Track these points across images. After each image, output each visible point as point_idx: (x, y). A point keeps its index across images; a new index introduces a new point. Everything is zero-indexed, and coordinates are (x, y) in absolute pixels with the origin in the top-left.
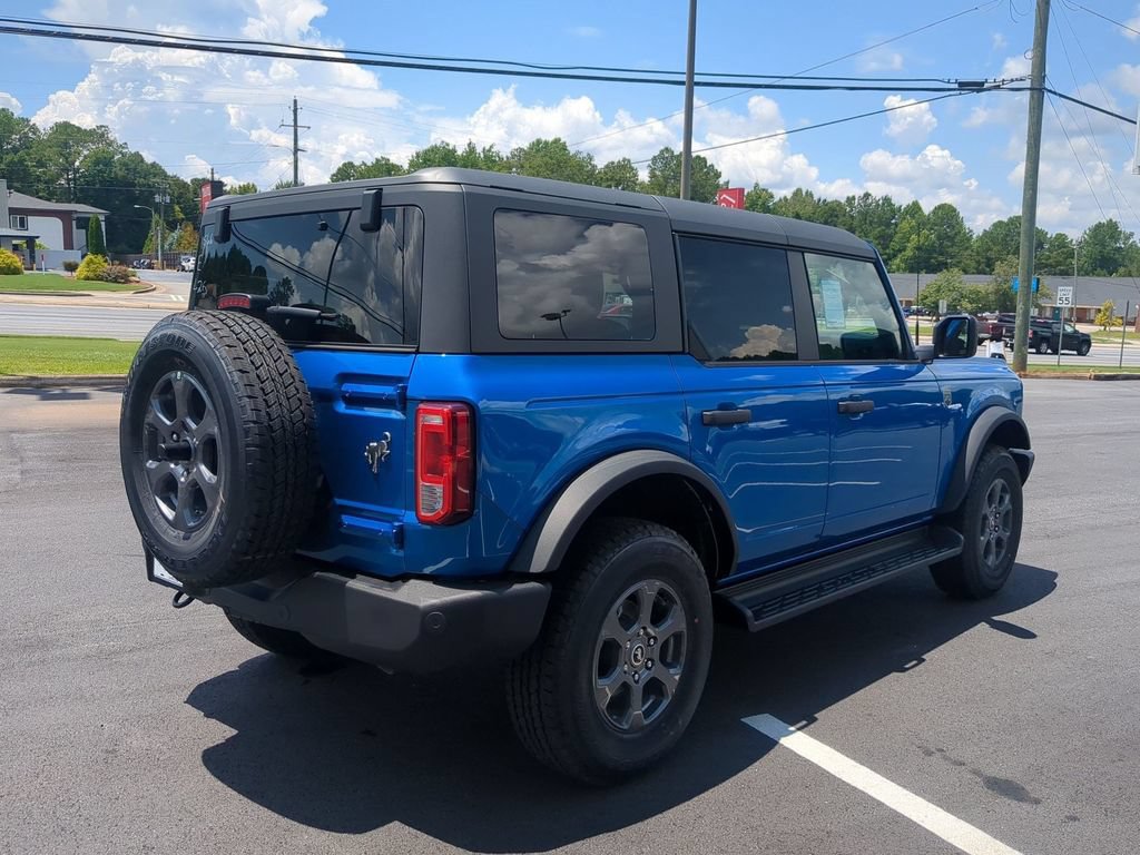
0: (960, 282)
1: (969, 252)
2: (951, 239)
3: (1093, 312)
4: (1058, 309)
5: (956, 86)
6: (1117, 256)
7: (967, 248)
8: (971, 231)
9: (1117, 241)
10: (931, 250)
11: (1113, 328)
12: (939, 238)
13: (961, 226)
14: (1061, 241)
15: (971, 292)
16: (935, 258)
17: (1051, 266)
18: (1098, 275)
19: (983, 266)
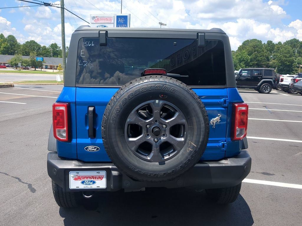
0: (22, 58)
1: (20, 49)
2: (14, 45)
3: (56, 66)
4: (47, 66)
5: (43, 4)
6: (57, 52)
7: (19, 48)
8: (20, 43)
9: (57, 48)
10: (8, 48)
11: (62, 71)
12: (10, 45)
13: (17, 42)
14: (44, 48)
15: (25, 61)
16: (10, 51)
17: (43, 54)
18: (55, 57)
19: (24, 54)
